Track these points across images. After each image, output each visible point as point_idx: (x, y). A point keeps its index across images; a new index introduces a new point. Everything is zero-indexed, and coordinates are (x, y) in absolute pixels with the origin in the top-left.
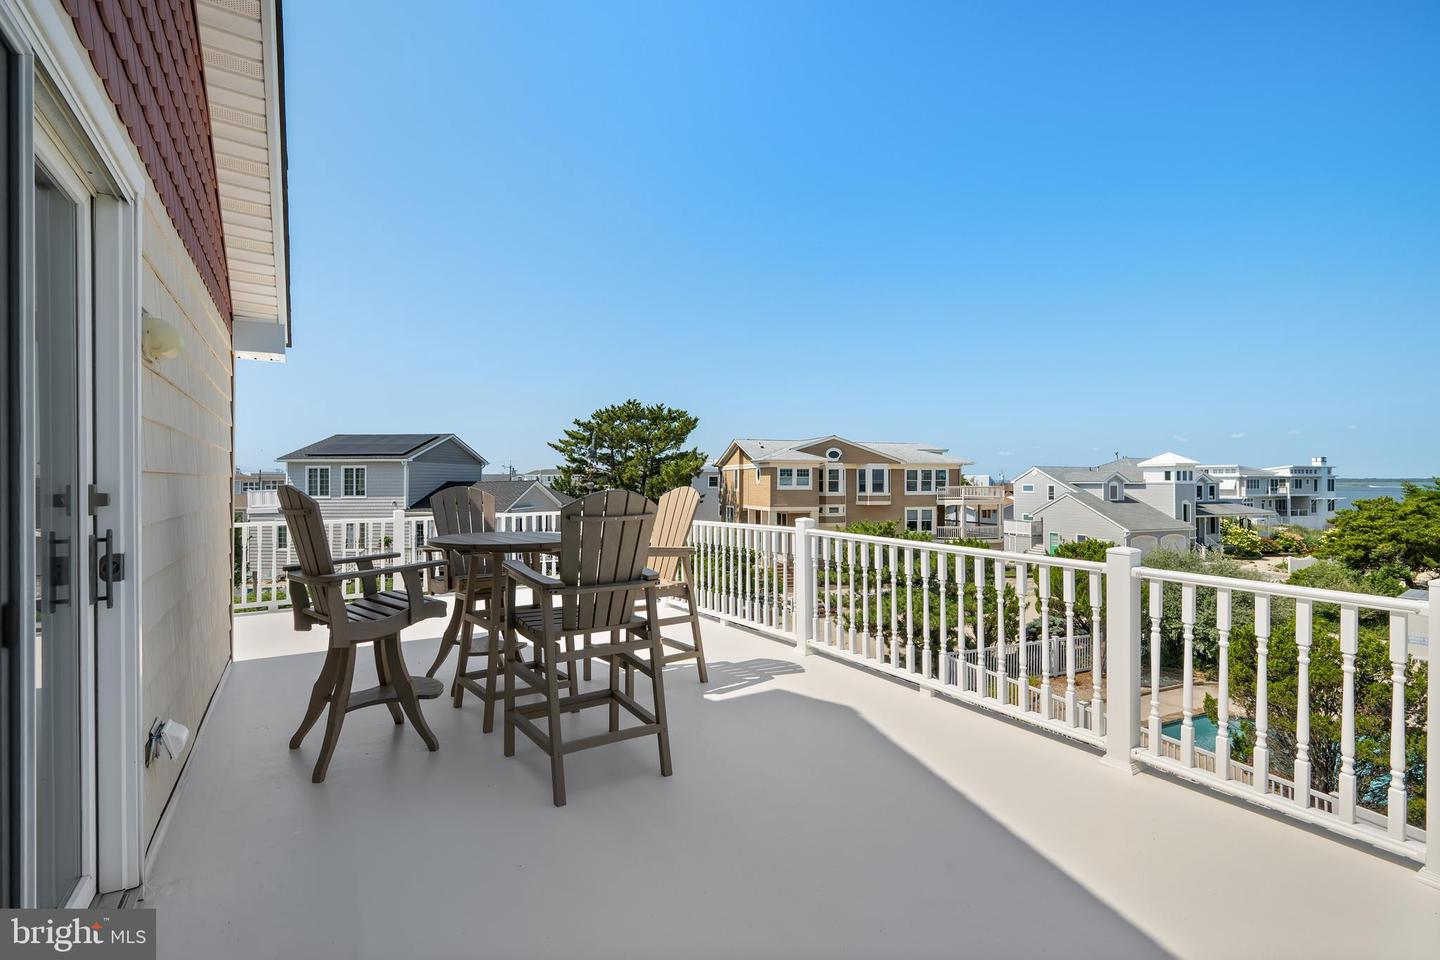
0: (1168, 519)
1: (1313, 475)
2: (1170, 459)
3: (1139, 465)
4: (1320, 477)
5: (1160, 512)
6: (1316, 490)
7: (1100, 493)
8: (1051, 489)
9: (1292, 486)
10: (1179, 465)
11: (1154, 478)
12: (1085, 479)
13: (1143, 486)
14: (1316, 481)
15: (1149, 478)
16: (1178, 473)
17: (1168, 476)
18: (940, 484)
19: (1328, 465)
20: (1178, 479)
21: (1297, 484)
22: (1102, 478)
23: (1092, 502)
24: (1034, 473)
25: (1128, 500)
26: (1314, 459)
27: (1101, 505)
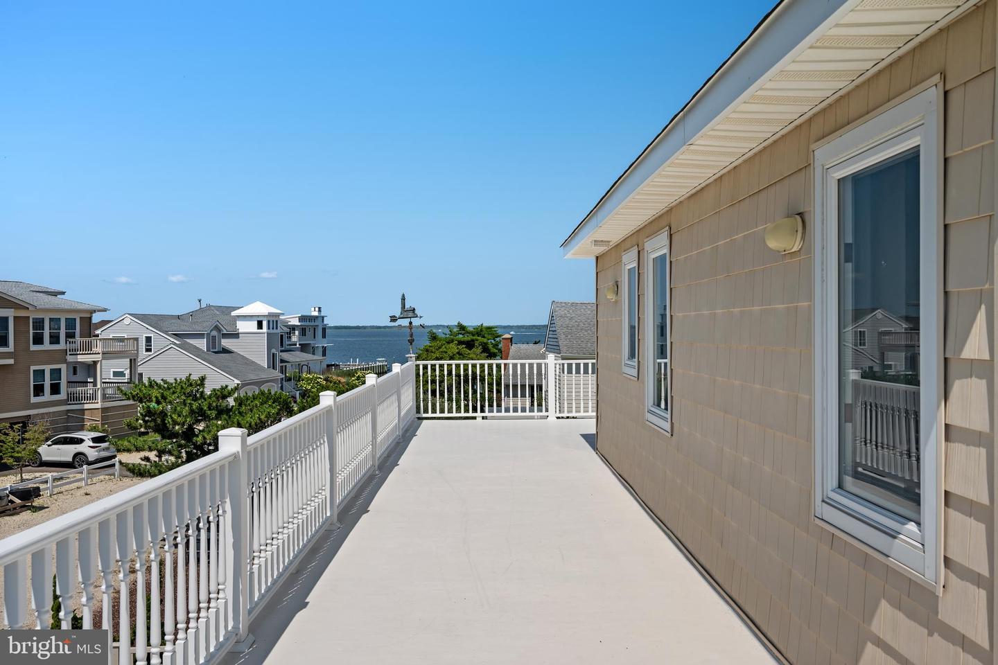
0: (260, 368)
1: (313, 324)
2: (260, 308)
3: (234, 313)
4: (317, 326)
5: (253, 362)
6: (315, 337)
7: (202, 344)
8: (148, 339)
9: (299, 333)
10: (270, 315)
11: (245, 327)
12: (184, 328)
13: (236, 335)
14: (315, 329)
15: (243, 327)
16: (269, 322)
17: (260, 325)
18: (70, 336)
19: (322, 314)
20: (269, 328)
21: (303, 332)
22: (205, 328)
23: (196, 351)
24: (127, 321)
25: (225, 351)
26: (313, 309)
27: (206, 356)
